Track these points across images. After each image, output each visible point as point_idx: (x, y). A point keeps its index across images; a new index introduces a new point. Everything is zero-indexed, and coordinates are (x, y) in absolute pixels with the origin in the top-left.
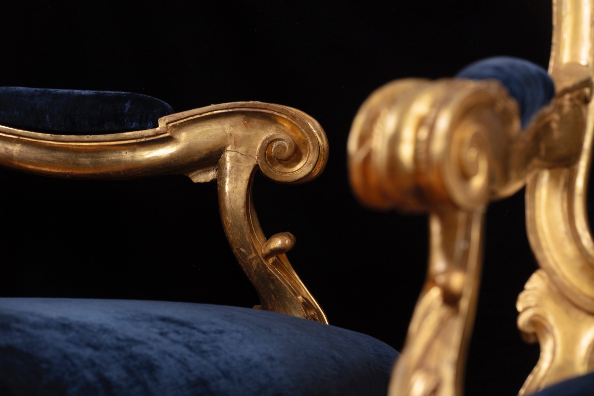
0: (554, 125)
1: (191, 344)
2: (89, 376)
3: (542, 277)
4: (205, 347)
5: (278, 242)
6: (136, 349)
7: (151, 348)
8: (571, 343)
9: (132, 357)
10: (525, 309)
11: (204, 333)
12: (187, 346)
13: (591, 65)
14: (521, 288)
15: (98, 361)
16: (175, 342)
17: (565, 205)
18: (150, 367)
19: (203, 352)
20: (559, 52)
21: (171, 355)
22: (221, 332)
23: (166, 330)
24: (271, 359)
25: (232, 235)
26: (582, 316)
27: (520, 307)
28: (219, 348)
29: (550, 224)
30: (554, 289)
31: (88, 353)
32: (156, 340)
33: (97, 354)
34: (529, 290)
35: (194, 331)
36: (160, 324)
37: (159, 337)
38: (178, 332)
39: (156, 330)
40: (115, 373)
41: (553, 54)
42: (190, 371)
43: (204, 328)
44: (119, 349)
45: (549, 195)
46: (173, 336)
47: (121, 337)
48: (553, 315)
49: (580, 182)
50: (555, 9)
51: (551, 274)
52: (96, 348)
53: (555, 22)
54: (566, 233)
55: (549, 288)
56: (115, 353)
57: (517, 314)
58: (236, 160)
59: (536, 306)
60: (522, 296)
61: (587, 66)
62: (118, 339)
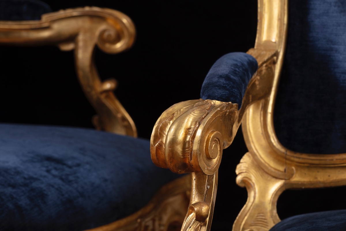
0: (257, 83)
1: (64, 177)
2: (11, 206)
3: (249, 157)
4: (71, 178)
5: (108, 86)
6: (35, 185)
7: (42, 183)
8: (263, 193)
9: (33, 190)
10: (240, 174)
11: (70, 167)
12: (61, 179)
13: (277, 42)
14: (238, 162)
15: (14, 196)
16: (54, 176)
17: (262, 119)
18: (42, 195)
19: (70, 181)
20: (260, 35)
21: (53, 186)
22: (78, 165)
23: (50, 167)
24: (106, 180)
25: (83, 81)
26: (270, 178)
27: (237, 172)
28: (78, 177)
29: (254, 128)
30: (255, 162)
31: (9, 190)
32: (45, 177)
33: (14, 190)
34: (242, 163)
35: (65, 167)
36: (46, 163)
37: (45, 174)
38: (56, 169)
39: (44, 169)
40: (24, 202)
41: (257, 35)
42: (63, 195)
43: (70, 163)
44: (26, 185)
45: (254, 112)
46: (54, 172)
47: (26, 176)
48: (254, 178)
49: (270, 109)
50: (259, 10)
51: (254, 155)
52: (13, 186)
53: (259, 18)
54: (262, 134)
55: (253, 162)
56: (24, 189)
57: (236, 176)
58: (85, 41)
59: (246, 172)
60: (238, 166)
61: (275, 43)
62: (25, 178)
